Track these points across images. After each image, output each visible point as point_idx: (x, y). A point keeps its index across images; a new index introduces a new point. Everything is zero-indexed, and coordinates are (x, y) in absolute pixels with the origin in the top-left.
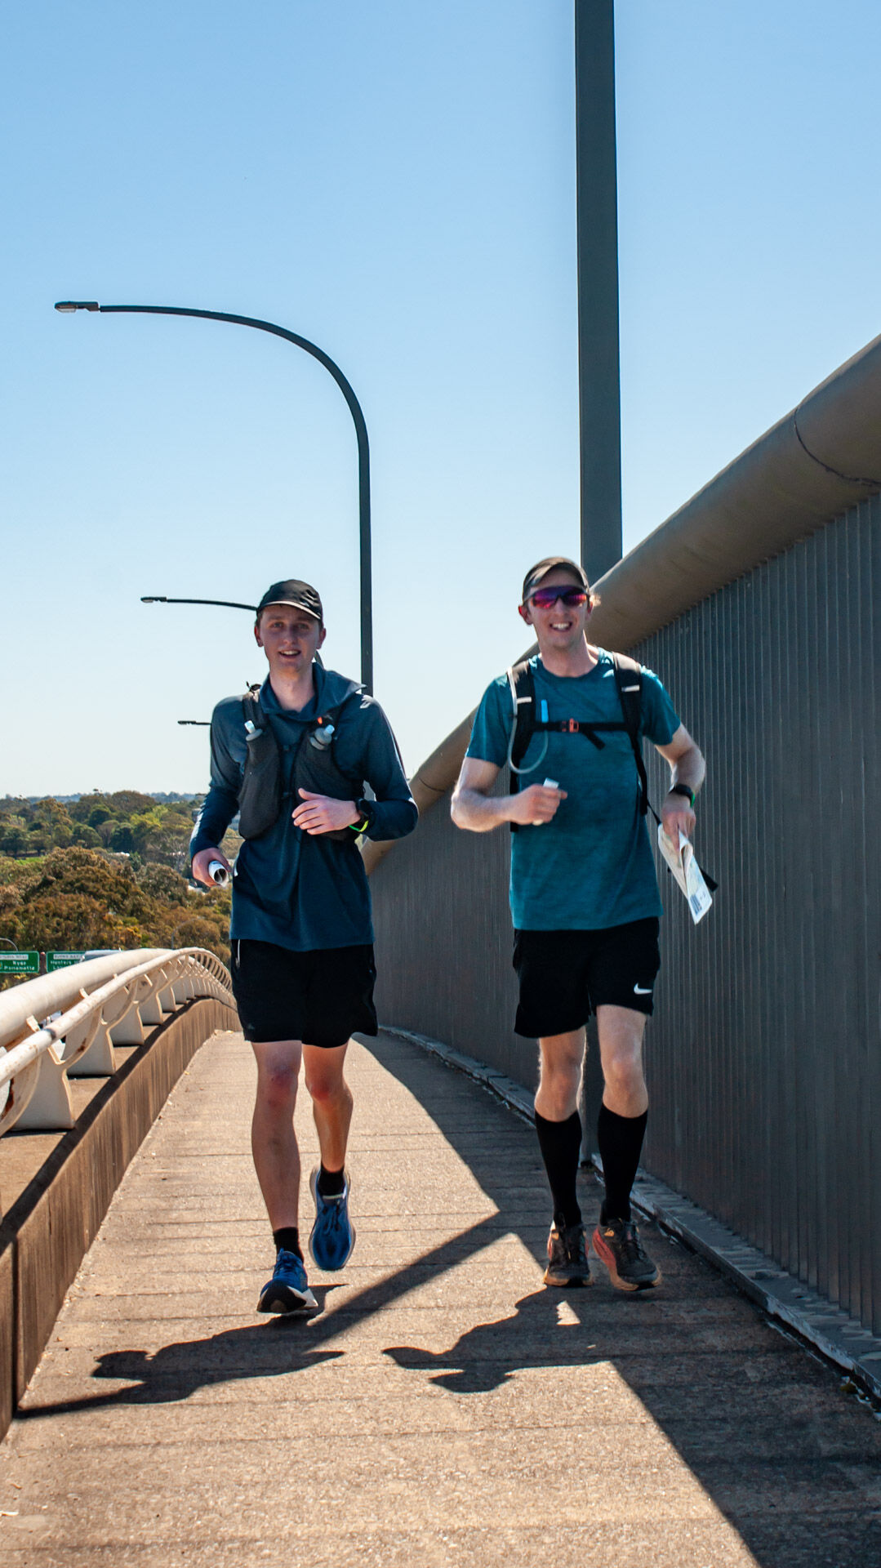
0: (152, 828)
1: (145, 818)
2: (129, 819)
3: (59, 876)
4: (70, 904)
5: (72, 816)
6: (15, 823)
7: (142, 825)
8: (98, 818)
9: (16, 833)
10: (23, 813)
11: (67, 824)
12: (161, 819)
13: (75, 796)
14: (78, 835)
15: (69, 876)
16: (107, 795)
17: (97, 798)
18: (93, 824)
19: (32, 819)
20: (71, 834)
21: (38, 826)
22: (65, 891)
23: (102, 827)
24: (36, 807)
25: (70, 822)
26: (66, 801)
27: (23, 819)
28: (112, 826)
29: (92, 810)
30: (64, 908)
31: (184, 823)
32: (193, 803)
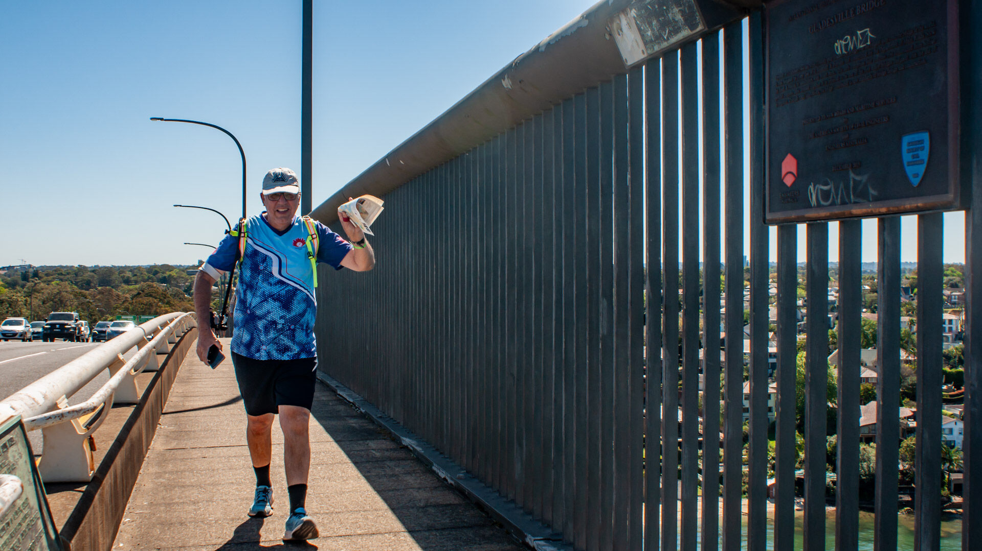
0: (173, 276)
1: (171, 273)
2: (166, 273)
3: (143, 291)
4: (147, 300)
5: (147, 272)
6: (128, 274)
8: (156, 273)
9: (128, 277)
10: (131, 271)
11: (145, 274)
13: (148, 266)
14: (149, 278)
15: (147, 291)
17: (155, 266)
18: (154, 275)
19: (134, 273)
20: (146, 278)
21: (136, 275)
22: (145, 296)
23: (157, 276)
24: (135, 269)
25: (146, 274)
26: (145, 267)
27: (130, 273)
28: (160, 275)
29: (154, 270)
30: (145, 301)
31: (184, 275)
32: (187, 268)
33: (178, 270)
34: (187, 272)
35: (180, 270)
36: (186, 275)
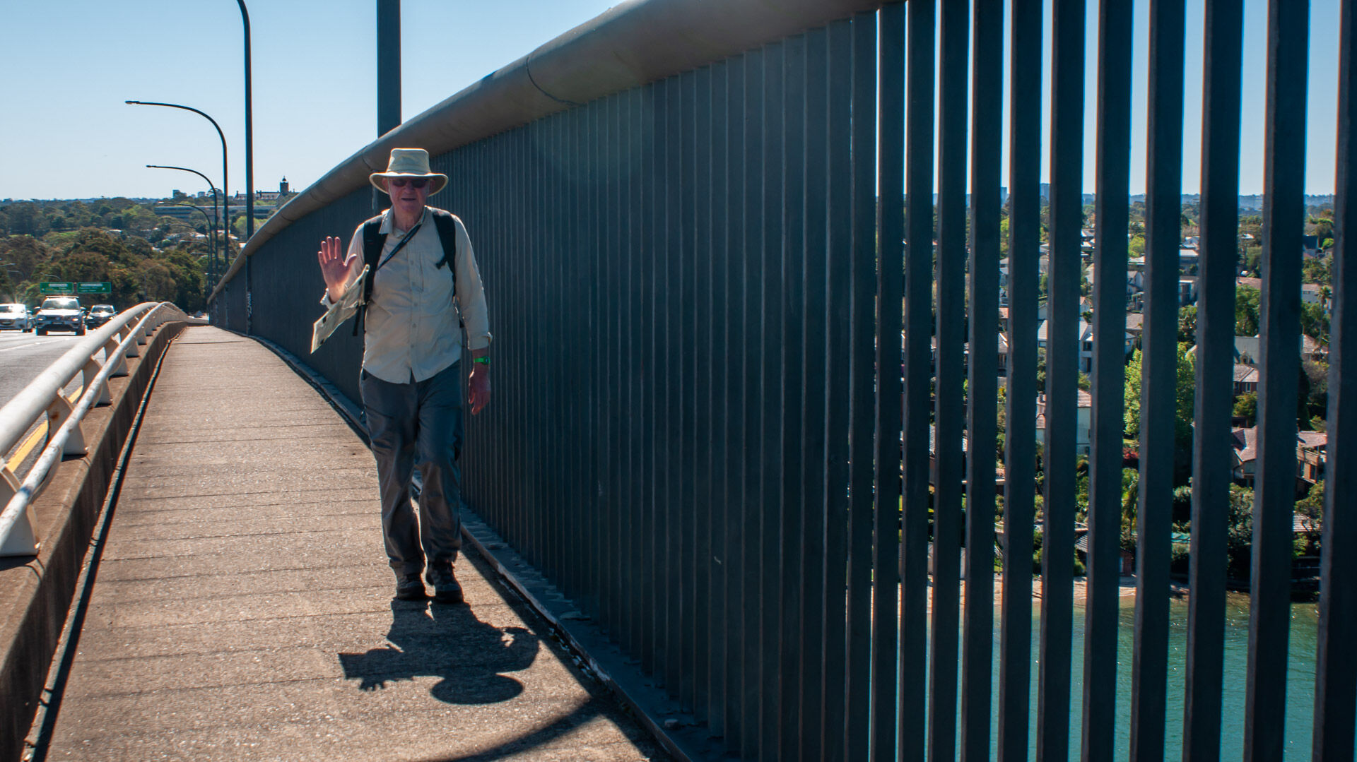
0: (133, 217)
1: (129, 211)
2: (121, 212)
3: (83, 242)
4: (90, 258)
5: (90, 210)
6: (60, 213)
7: (128, 215)
8: (105, 211)
9: (60, 219)
10: (64, 208)
11: (87, 214)
12: (138, 212)
13: (91, 199)
14: (94, 220)
15: (89, 243)
16: (109, 199)
17: (103, 200)
18: (101, 214)
19: (69, 211)
20: (90, 219)
21: (72, 215)
22: (87, 251)
23: (106, 216)
24: (70, 205)
25: (89, 213)
26: (86, 202)
27: (63, 211)
28: (112, 216)
29: (101, 207)
30: (86, 259)
31: (150, 214)
32: (155, 203)
33: (140, 207)
34: (155, 209)
35: (143, 206)
36: (154, 214)
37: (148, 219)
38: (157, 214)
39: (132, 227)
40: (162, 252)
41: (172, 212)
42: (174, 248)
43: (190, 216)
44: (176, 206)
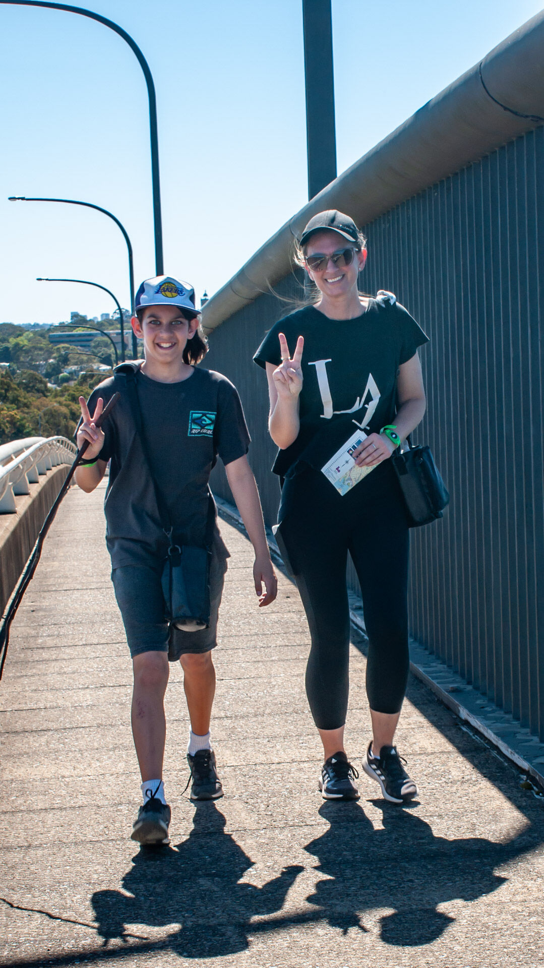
0: (24, 346)
1: (18, 340)
2: (8, 342)
7: (17, 345)
12: (29, 340)
31: (44, 343)
32: (49, 330)
33: (32, 335)
34: (50, 337)
35: (35, 333)
36: (48, 342)
37: (41, 349)
38: (52, 342)
39: (22, 359)
40: (58, 388)
41: (71, 339)
42: (72, 383)
43: (93, 344)
44: (74, 332)
